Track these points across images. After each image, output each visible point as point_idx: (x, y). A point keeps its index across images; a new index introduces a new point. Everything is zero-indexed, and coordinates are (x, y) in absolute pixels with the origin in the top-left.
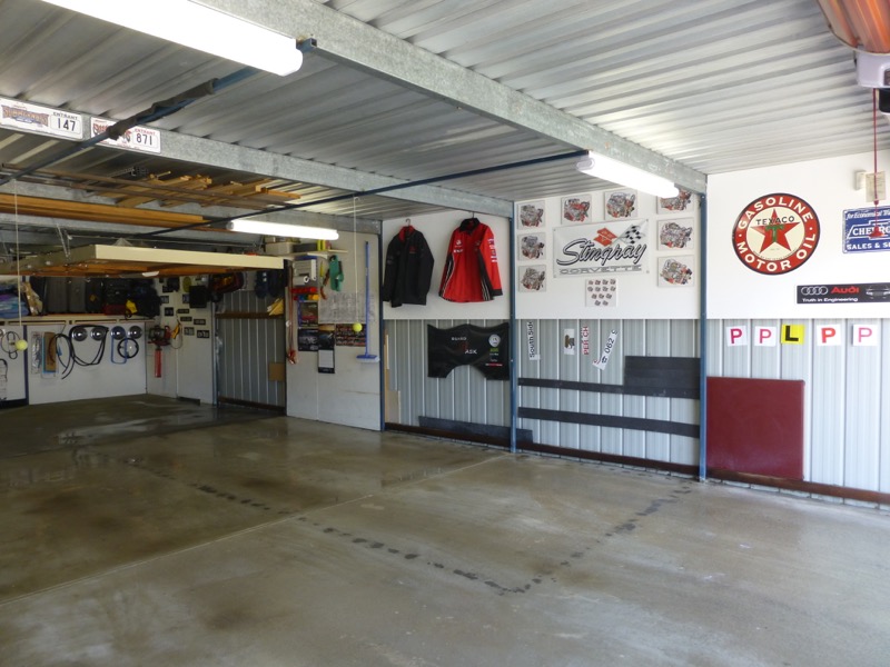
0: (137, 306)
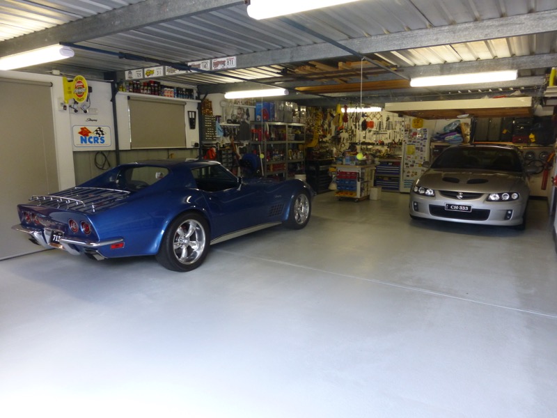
0: (535, 138)
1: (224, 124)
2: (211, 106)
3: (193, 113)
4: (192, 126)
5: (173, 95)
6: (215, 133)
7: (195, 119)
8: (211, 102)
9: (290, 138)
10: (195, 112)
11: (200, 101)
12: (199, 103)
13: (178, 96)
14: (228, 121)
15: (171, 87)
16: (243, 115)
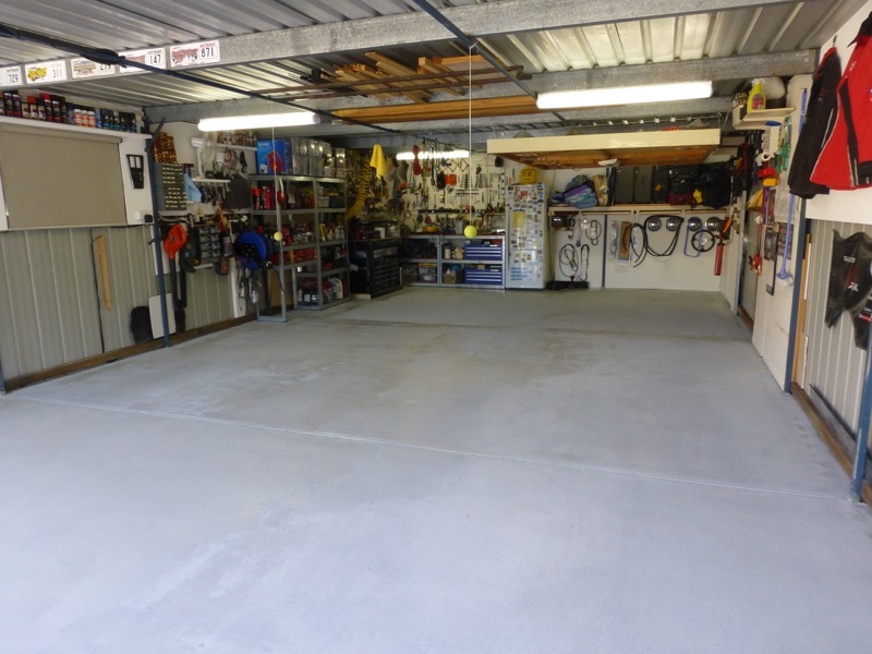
0: (703, 196)
1: (200, 179)
2: (172, 145)
3: (138, 159)
4: (138, 184)
5: (92, 122)
6: (182, 195)
7: (141, 170)
8: (171, 138)
9: (321, 204)
10: (141, 158)
11: (150, 137)
12: (148, 141)
13: (103, 127)
14: (208, 174)
16: (234, 164)
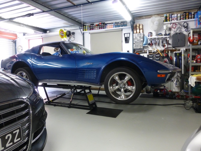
4: (127, 42)
5: (112, 27)
10: (130, 33)
13: (115, 27)
15: (111, 24)
